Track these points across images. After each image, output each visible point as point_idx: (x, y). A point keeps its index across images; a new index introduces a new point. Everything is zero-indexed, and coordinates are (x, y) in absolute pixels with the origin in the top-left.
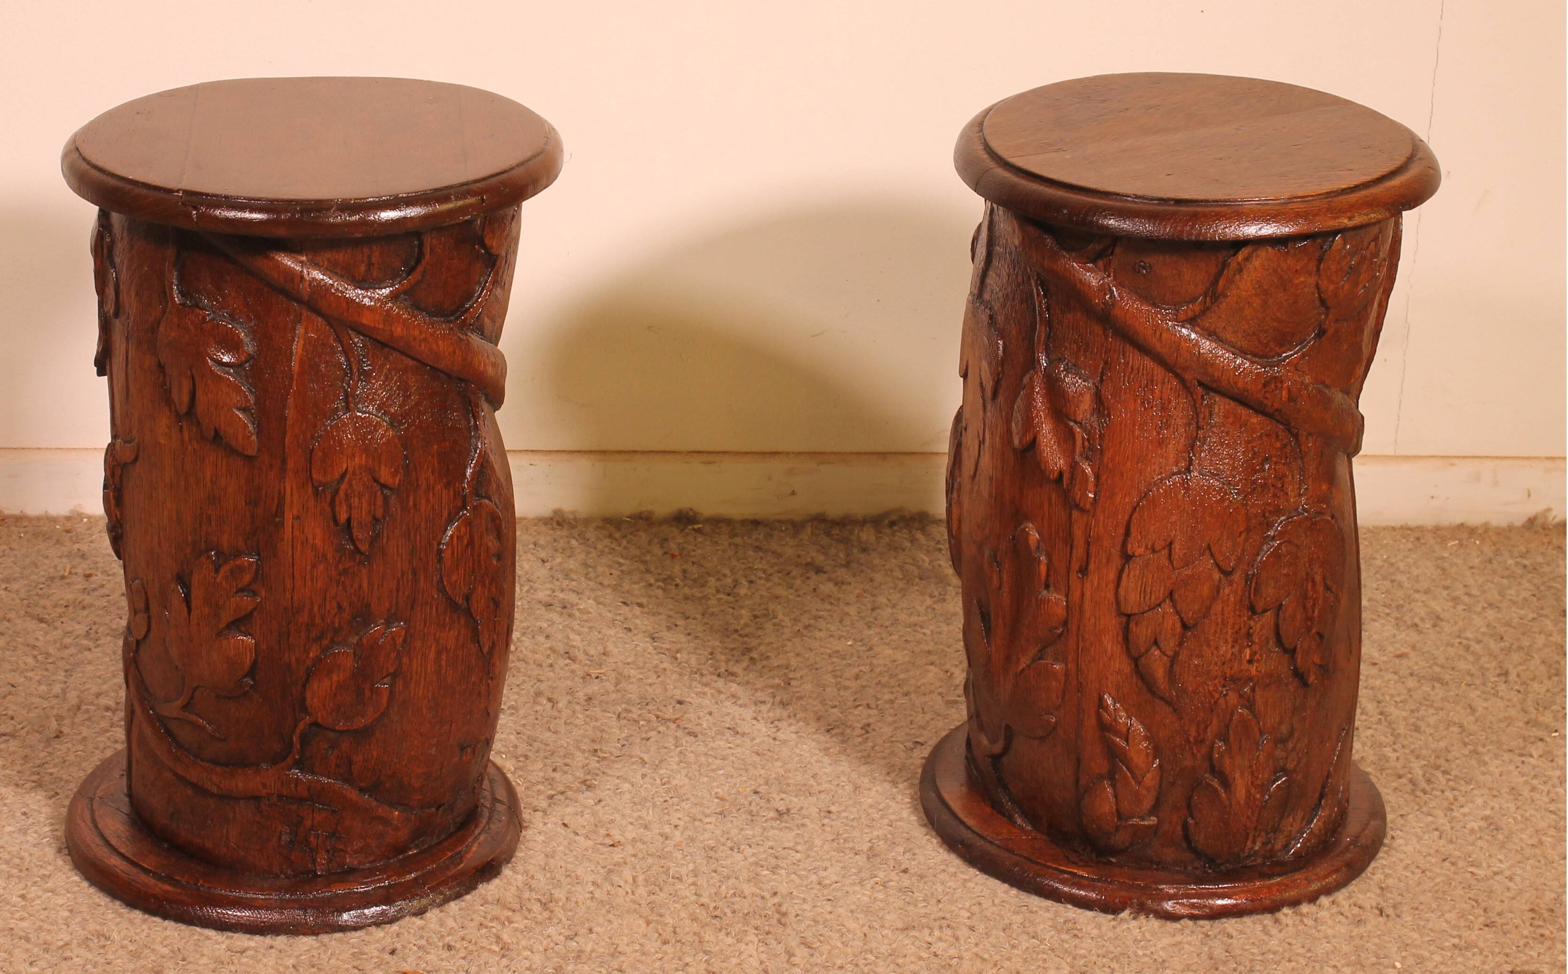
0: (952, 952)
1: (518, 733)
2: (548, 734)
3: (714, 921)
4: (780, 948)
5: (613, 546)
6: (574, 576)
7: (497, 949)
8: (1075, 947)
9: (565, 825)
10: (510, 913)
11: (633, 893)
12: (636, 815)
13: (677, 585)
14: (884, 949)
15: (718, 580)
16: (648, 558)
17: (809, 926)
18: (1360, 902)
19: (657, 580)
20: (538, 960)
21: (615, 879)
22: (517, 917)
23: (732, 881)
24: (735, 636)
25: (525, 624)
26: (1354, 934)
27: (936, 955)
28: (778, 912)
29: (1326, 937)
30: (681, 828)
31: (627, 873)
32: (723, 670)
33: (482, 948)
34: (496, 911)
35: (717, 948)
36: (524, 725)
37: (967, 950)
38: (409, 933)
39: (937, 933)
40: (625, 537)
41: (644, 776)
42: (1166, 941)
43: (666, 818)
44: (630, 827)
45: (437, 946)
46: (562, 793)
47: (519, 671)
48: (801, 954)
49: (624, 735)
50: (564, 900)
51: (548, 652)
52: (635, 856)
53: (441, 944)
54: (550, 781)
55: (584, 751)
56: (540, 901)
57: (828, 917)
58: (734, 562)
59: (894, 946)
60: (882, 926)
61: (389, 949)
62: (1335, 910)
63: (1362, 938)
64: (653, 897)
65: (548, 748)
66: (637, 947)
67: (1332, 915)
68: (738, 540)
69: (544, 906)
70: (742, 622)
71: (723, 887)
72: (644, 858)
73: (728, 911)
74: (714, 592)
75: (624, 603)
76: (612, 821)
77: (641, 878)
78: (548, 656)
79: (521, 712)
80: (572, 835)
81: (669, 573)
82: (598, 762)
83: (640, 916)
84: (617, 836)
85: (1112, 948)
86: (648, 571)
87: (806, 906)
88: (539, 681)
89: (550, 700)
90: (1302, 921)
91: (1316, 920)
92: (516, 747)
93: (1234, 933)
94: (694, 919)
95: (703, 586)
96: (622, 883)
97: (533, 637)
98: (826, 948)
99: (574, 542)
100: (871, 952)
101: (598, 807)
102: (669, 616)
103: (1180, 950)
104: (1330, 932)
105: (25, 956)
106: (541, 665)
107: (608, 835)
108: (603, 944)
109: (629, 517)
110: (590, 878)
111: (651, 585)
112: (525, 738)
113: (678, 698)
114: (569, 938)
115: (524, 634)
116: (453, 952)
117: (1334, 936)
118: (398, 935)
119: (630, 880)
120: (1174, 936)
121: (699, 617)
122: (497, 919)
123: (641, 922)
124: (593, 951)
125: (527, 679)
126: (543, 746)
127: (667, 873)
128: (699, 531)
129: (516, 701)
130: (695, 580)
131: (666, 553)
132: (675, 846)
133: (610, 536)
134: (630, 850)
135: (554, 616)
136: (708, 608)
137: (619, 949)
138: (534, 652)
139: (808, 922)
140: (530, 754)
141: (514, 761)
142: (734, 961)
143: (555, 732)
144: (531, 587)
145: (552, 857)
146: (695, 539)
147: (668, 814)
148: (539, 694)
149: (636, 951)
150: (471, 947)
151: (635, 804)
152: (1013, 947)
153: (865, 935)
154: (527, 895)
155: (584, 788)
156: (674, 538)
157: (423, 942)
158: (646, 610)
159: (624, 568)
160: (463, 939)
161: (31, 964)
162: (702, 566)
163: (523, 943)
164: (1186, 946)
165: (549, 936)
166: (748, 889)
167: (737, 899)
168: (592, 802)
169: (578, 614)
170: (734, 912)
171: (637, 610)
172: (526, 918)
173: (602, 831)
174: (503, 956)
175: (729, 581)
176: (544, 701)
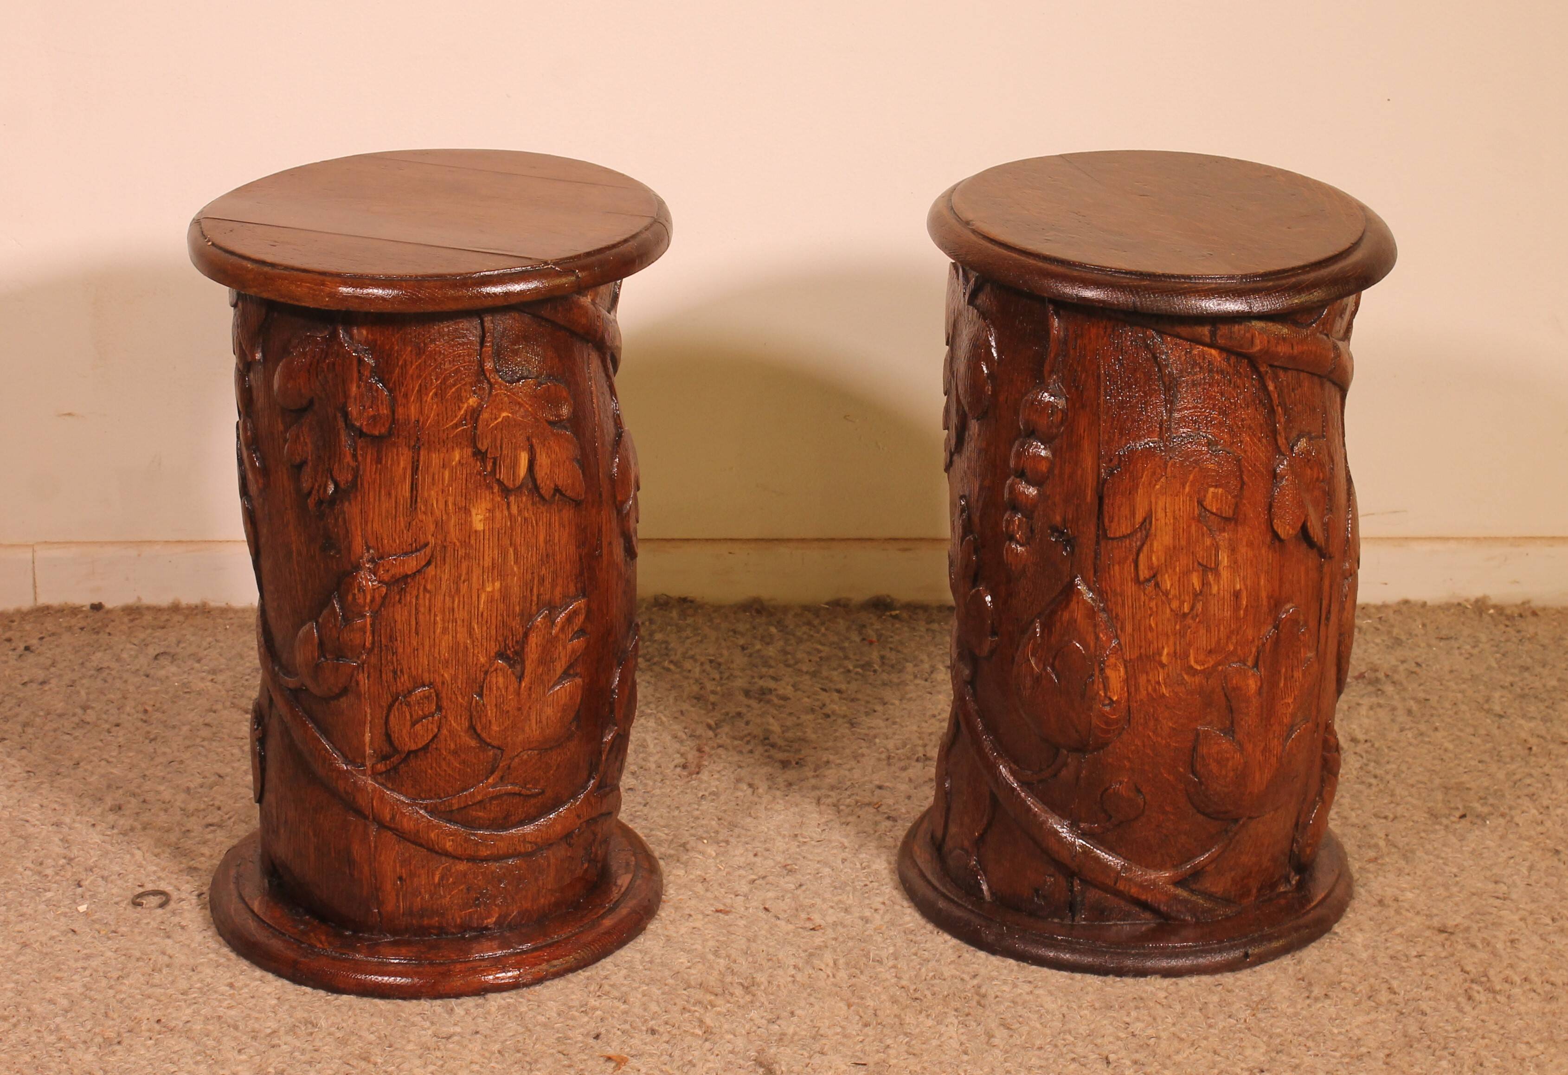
0: (1150, 1031)
1: (719, 819)
2: (749, 820)
3: (915, 1004)
4: (980, 1030)
5: (812, 633)
6: (772, 663)
7: (700, 1033)
8: (1272, 1025)
9: (766, 909)
10: (713, 997)
11: (834, 976)
12: (836, 899)
13: (875, 671)
14: (1083, 1030)
15: (915, 666)
16: (846, 644)
17: (1008, 1007)
18: (1552, 979)
19: (856, 666)
20: (740, 1043)
21: (816, 962)
22: (720, 1001)
23: (932, 964)
24: (933, 720)
25: (725, 711)
26: (1546, 1010)
27: (1134, 1035)
28: (978, 994)
29: (1519, 1014)
30: (881, 912)
31: (828, 957)
32: (921, 755)
33: (685, 1031)
34: (698, 994)
35: (918, 1030)
36: (725, 811)
37: (1164, 1030)
38: (613, 1017)
39: (1134, 1014)
40: (823, 624)
41: (844, 861)
42: (1361, 1019)
43: (867, 901)
44: (831, 911)
45: (641, 1031)
46: (764, 878)
47: (720, 758)
48: (1001, 1034)
49: (823, 820)
50: (766, 984)
51: (749, 738)
52: (836, 939)
53: (644, 1028)
54: (751, 866)
55: (784, 837)
56: (742, 984)
57: (1028, 998)
58: (932, 649)
59: (1092, 1026)
60: (1080, 1007)
61: (593, 1033)
62: (1527, 986)
63: (1554, 1014)
64: (854, 980)
65: (749, 833)
66: (839, 1030)
67: (1524, 992)
68: (935, 626)
69: (746, 988)
70: (940, 707)
71: (923, 970)
72: (844, 942)
73: (928, 993)
74: (912, 677)
75: (824, 690)
76: (813, 905)
77: (841, 961)
78: (749, 743)
79: (723, 798)
80: (773, 920)
81: (867, 659)
82: (799, 846)
83: (842, 999)
84: (817, 919)
85: (1307, 1027)
86: (846, 658)
87: (1005, 988)
88: (740, 767)
89: (750, 785)
90: (1495, 999)
91: (1509, 997)
92: (717, 832)
93: (1428, 1010)
94: (894, 1001)
95: (900, 671)
96: (823, 967)
97: (733, 724)
98: (1025, 1029)
99: (773, 630)
100: (1070, 1033)
101: (799, 892)
102: (868, 702)
103: (1375, 1028)
104: (1523, 1009)
105: (234, 1044)
106: (741, 752)
107: (809, 919)
108: (805, 1027)
109: (827, 604)
110: (792, 961)
111: (849, 671)
112: (726, 823)
113: (877, 783)
114: (772, 1022)
115: (724, 721)
116: (656, 1036)
117: (1527, 1013)
118: (602, 1020)
119: (831, 964)
120: (1368, 1014)
121: (897, 702)
122: (700, 1002)
123: (842, 1005)
124: (795, 1034)
125: (728, 765)
126: (744, 832)
127: (867, 956)
128: (896, 617)
129: (717, 787)
130: (893, 666)
131: (864, 639)
132: (875, 929)
133: (809, 623)
134: (830, 933)
135: (753, 703)
136: (906, 693)
137: (821, 1032)
139: (1007, 1004)
140: (731, 839)
141: (715, 847)
142: (935, 1043)
143: (756, 818)
145: (754, 941)
146: (893, 625)
147: (869, 898)
149: (838, 1034)
150: (674, 1031)
151: (836, 888)
152: (1210, 1026)
153: (1064, 1016)
154: (729, 979)
155: (785, 872)
156: (872, 624)
157: (627, 1027)
158: (844, 696)
159: (823, 654)
160: (666, 1023)
161: (240, 1051)
162: (898, 651)
163: (726, 1026)
164: (1381, 1024)
165: (751, 1020)
166: (948, 971)
167: (937, 981)
168: (793, 887)
169: (776, 700)
170: (934, 994)
171: (836, 696)
172: (729, 1002)
173: (803, 916)
174: (706, 1040)
175: (926, 666)
176: (745, 787)
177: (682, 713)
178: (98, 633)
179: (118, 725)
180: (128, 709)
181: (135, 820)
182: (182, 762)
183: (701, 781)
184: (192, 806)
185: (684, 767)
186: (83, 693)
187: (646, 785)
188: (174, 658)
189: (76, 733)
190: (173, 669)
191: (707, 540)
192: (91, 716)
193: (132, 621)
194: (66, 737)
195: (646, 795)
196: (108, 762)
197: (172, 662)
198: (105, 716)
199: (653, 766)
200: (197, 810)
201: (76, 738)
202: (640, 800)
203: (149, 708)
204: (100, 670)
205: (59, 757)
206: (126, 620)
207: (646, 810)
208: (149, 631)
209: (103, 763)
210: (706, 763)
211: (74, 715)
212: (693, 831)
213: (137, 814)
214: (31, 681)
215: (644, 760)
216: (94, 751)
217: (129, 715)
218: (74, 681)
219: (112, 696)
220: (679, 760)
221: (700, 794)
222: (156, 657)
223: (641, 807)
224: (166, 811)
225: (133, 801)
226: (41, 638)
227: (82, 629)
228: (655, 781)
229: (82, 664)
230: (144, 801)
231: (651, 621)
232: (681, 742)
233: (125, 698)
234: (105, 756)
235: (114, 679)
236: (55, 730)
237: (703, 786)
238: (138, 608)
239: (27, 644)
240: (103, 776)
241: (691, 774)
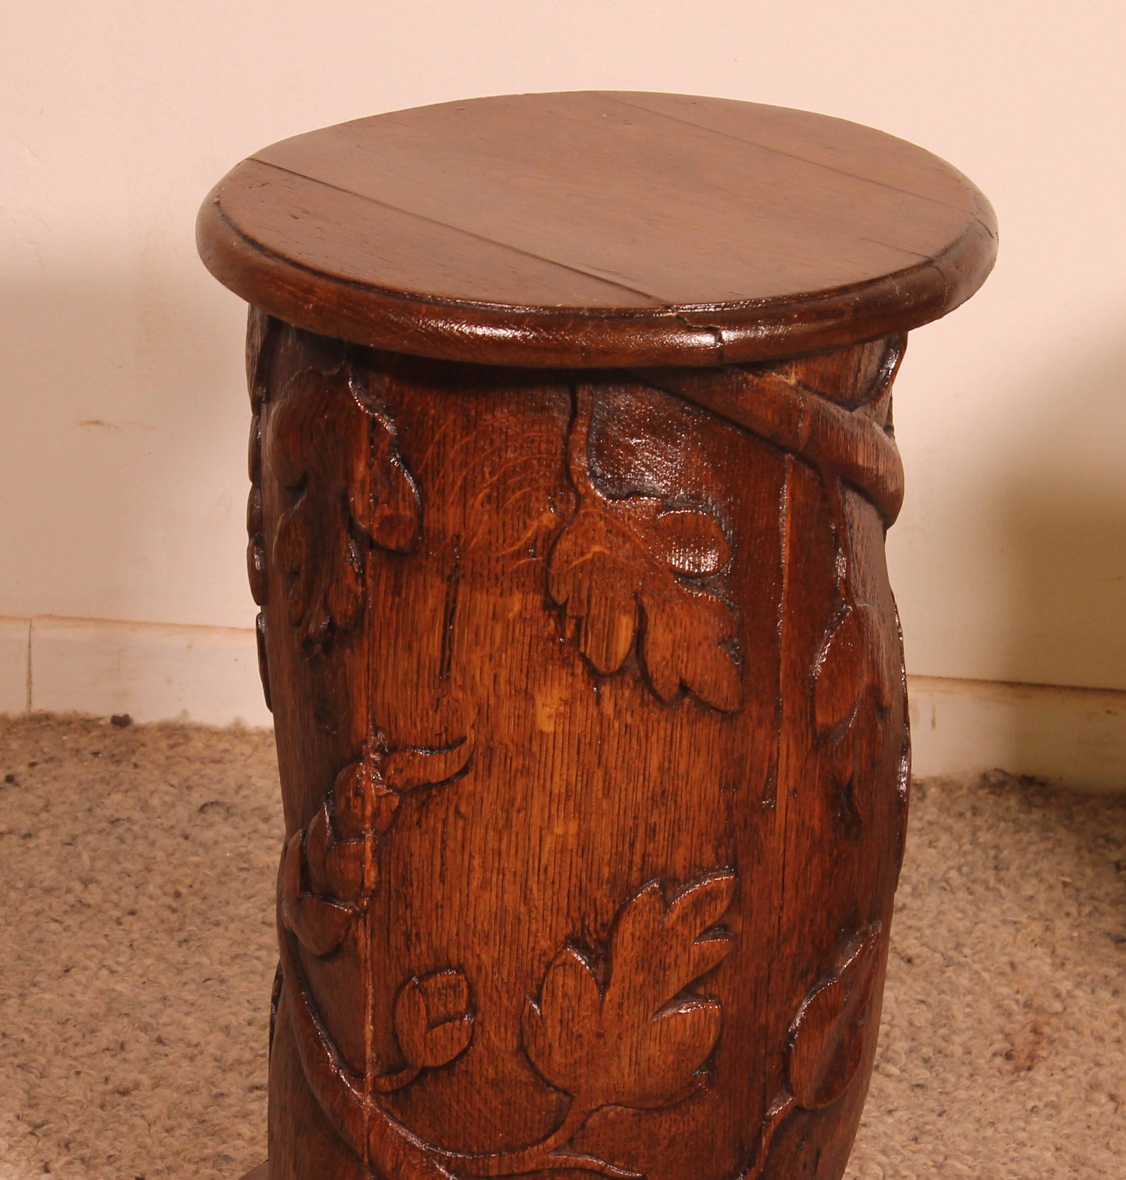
1: (1058, 1149)
2: (1105, 1154)
25: (1080, 969)
36: (1068, 1137)
47: (1066, 1047)
51: (1115, 1018)
78: (1115, 1026)
79: (1066, 1114)
88: (1098, 1064)
89: (1112, 1097)
97: (1093, 991)
106: (1101, 1039)
112: (1067, 1158)
115: (1078, 985)
125: (1078, 1060)
129: (1058, 1095)
138: (1093, 1016)
143: (1117, 1153)
144: (1096, 909)
148: (1094, 1086)
176: (1103, 1099)
177: (1013, 966)
178: (119, 762)
179: (132, 913)
180: (151, 888)
181: (141, 1072)
182: (222, 981)
183: (1033, 1083)
184: (233, 1054)
185: (1008, 1056)
186: (85, 857)
187: (944, 1081)
188: (229, 811)
189: (69, 921)
190: (227, 829)
191: (1073, 689)
192: (94, 896)
193: (172, 747)
194: (54, 926)
195: (943, 1097)
196: (113, 972)
197: (226, 819)
198: (114, 897)
199: (959, 1051)
200: (240, 1062)
201: (67, 929)
202: (932, 1104)
203: (184, 891)
204: (114, 822)
205: (39, 957)
206: (163, 744)
207: (941, 1123)
208: (197, 765)
209: (104, 972)
210: (1044, 1053)
211: (69, 891)
212: (1014, 1166)
213: (146, 1060)
214: (10, 832)
215: (945, 1038)
216: (93, 951)
217: (151, 897)
218: (74, 838)
219: (128, 866)
220: (1001, 1045)
221: (1031, 1104)
222: (203, 809)
223: (934, 1117)
224: (192, 1059)
225: (144, 1038)
226: (33, 765)
227: (96, 754)
228: (960, 1076)
229: (90, 810)
230: (160, 1041)
231: (975, 811)
232: (1009, 1014)
233: (148, 869)
234: (110, 962)
235: (135, 837)
236: (38, 914)
237: (1036, 1090)
238: (182, 728)
239: (9, 772)
240: (101, 992)
241: (1017, 1070)
